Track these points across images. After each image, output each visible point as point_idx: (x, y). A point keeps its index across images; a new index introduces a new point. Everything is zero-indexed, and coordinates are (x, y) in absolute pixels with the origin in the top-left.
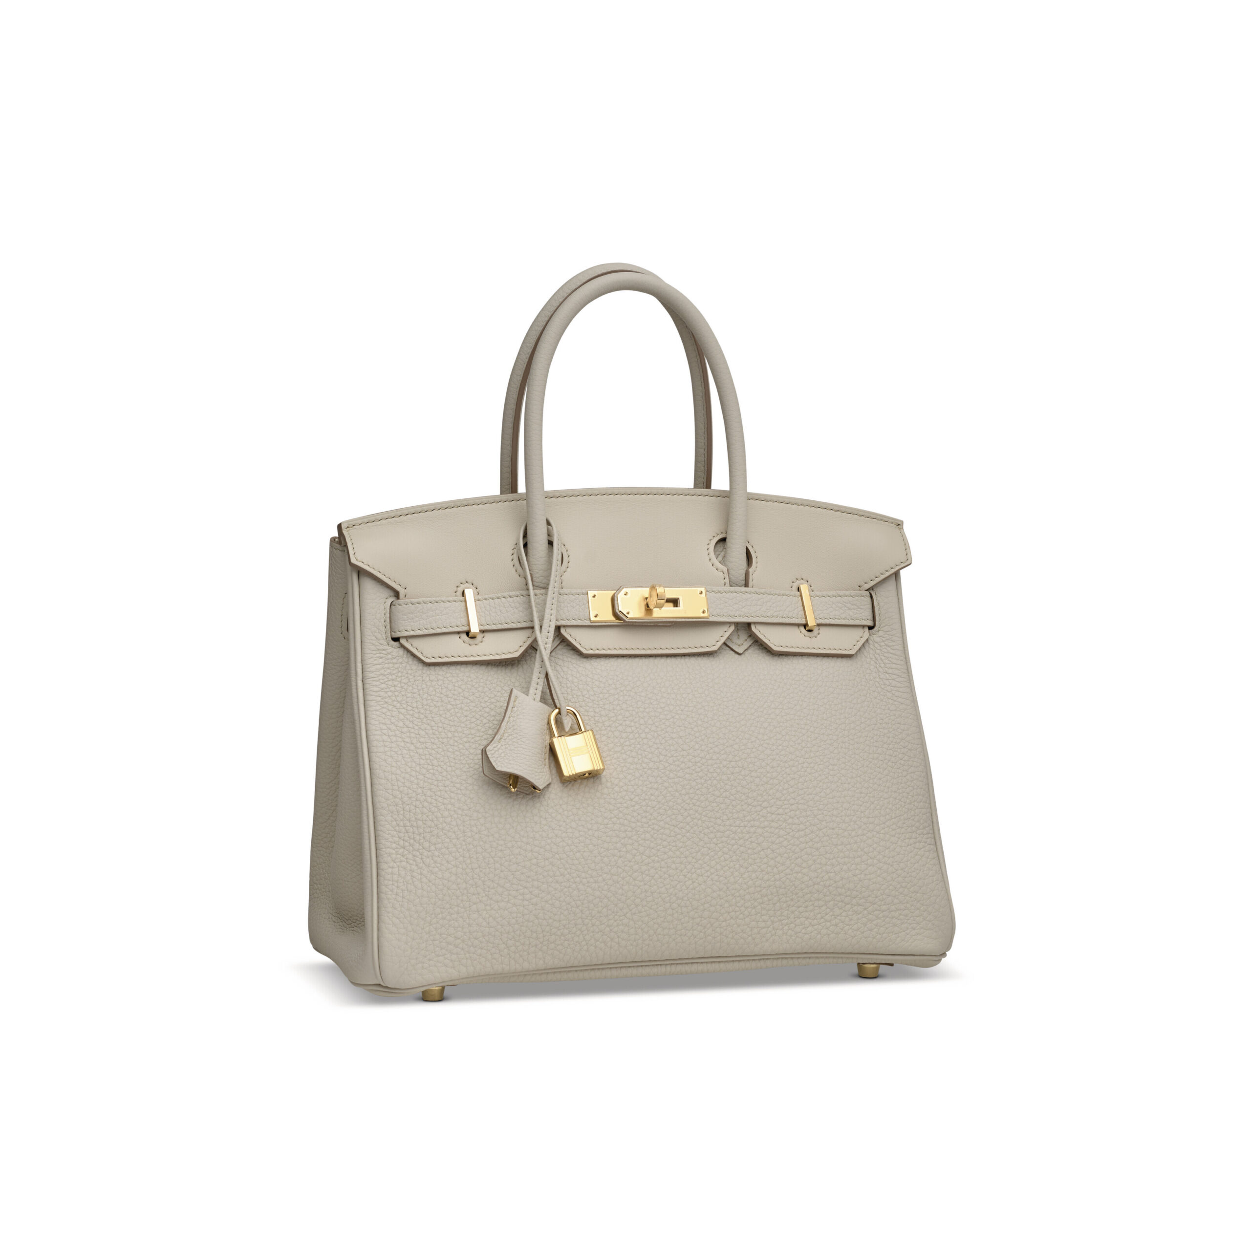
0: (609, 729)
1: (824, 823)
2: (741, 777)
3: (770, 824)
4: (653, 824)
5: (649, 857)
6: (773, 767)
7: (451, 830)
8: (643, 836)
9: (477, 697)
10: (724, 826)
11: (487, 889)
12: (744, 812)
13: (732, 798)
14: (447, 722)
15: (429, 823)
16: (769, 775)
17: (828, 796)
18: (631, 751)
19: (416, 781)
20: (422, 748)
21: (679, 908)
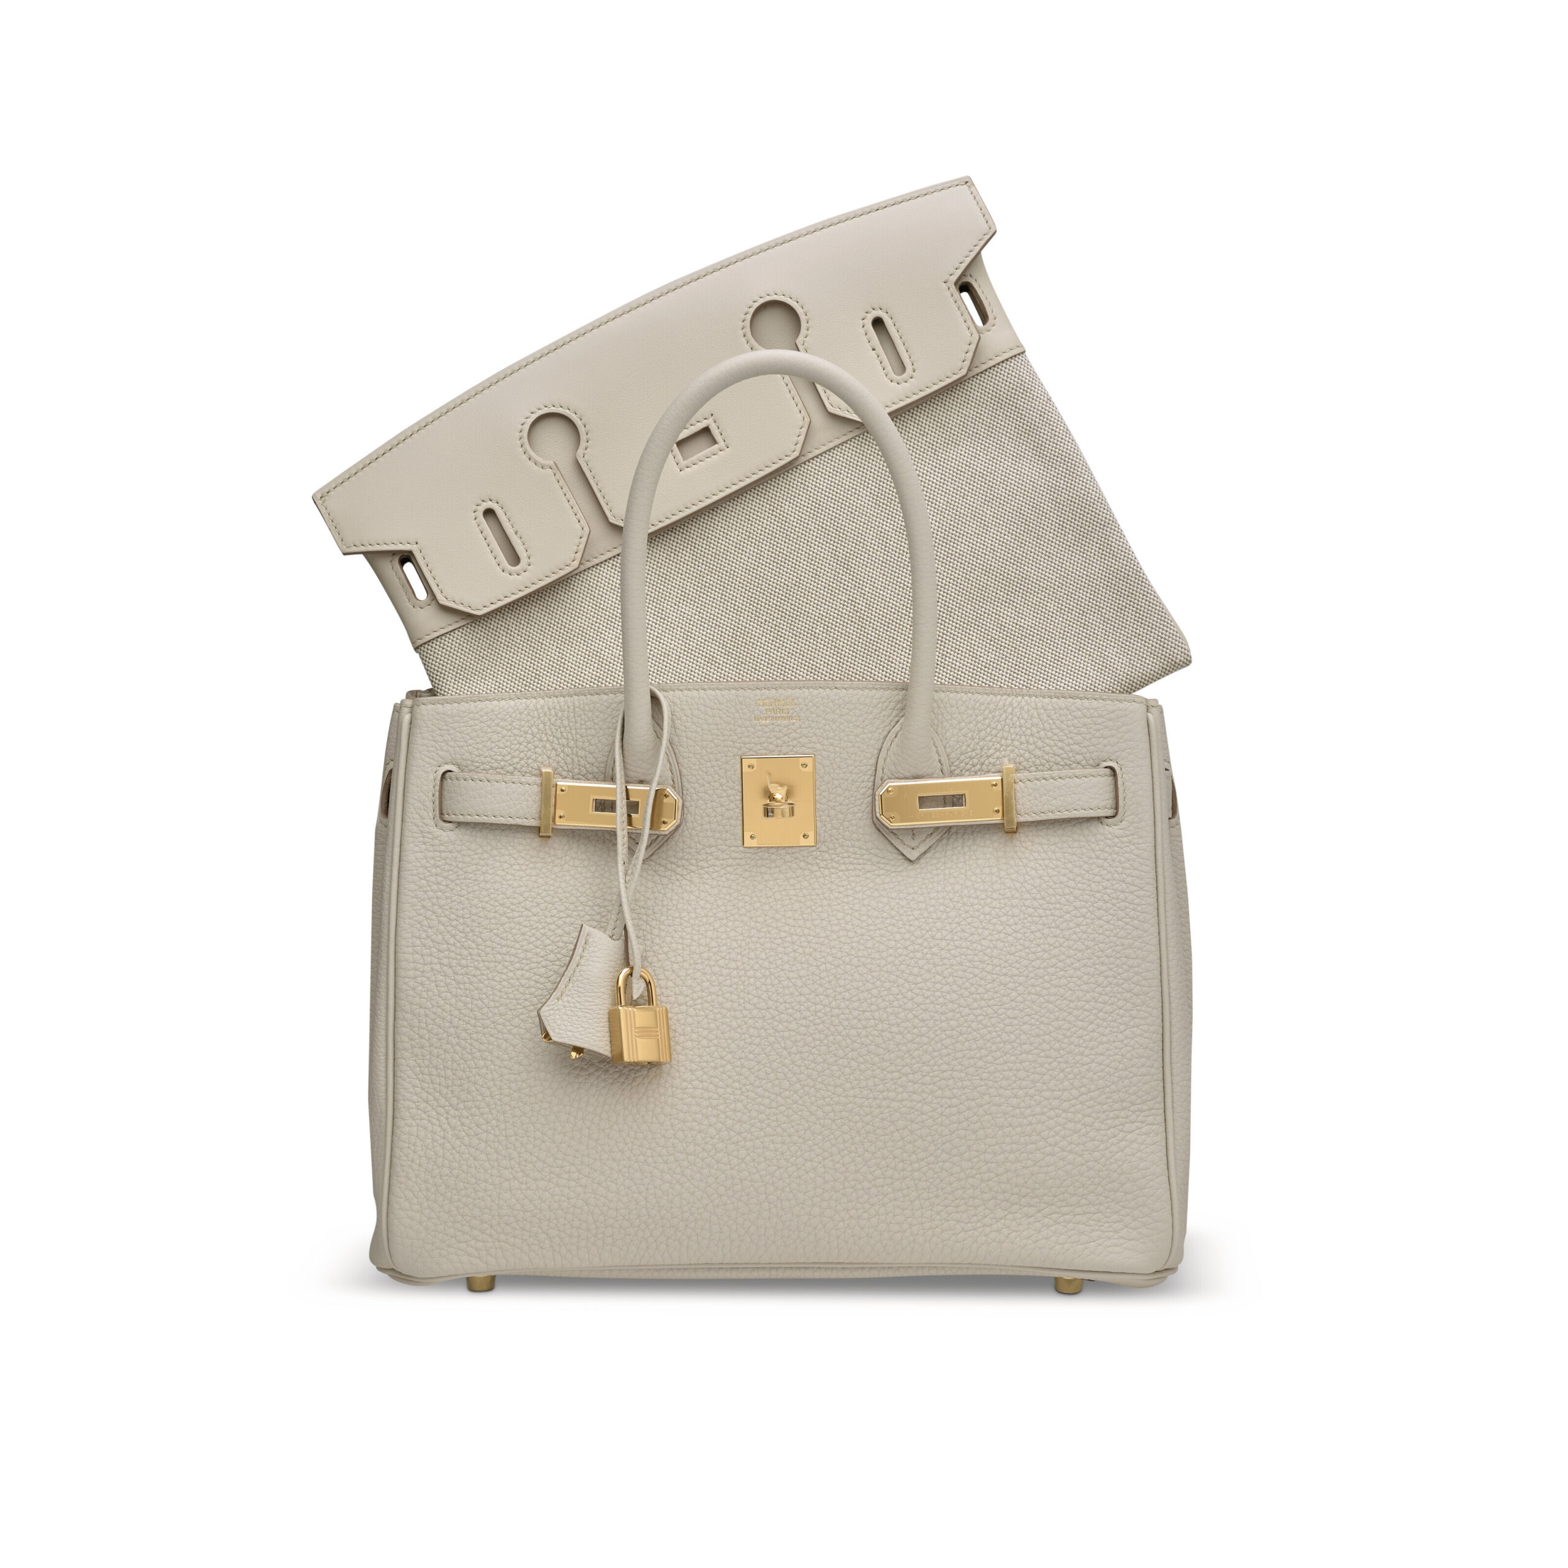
0: (707, 962)
1: (986, 1097)
2: (876, 1033)
3: (910, 1096)
4: (748, 1091)
5: (739, 1133)
6: (923, 1021)
7: (485, 1086)
8: (732, 1106)
9: (542, 910)
10: (847, 1096)
11: (524, 1163)
12: (876, 1079)
13: (861, 1060)
14: (498, 940)
15: (460, 1074)
16: (916, 1031)
17: (997, 1061)
18: (731, 993)
19: (449, 1018)
20: (462, 974)
21: (779, 1201)
